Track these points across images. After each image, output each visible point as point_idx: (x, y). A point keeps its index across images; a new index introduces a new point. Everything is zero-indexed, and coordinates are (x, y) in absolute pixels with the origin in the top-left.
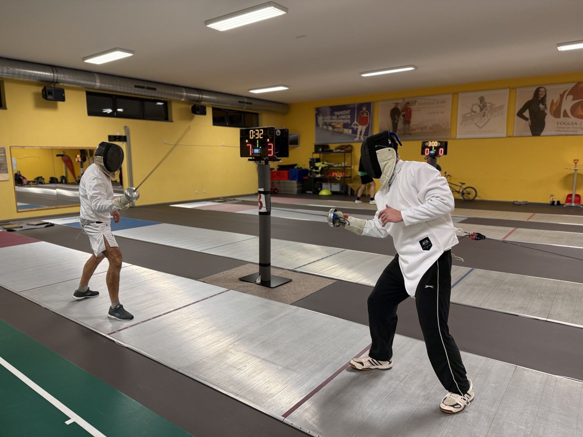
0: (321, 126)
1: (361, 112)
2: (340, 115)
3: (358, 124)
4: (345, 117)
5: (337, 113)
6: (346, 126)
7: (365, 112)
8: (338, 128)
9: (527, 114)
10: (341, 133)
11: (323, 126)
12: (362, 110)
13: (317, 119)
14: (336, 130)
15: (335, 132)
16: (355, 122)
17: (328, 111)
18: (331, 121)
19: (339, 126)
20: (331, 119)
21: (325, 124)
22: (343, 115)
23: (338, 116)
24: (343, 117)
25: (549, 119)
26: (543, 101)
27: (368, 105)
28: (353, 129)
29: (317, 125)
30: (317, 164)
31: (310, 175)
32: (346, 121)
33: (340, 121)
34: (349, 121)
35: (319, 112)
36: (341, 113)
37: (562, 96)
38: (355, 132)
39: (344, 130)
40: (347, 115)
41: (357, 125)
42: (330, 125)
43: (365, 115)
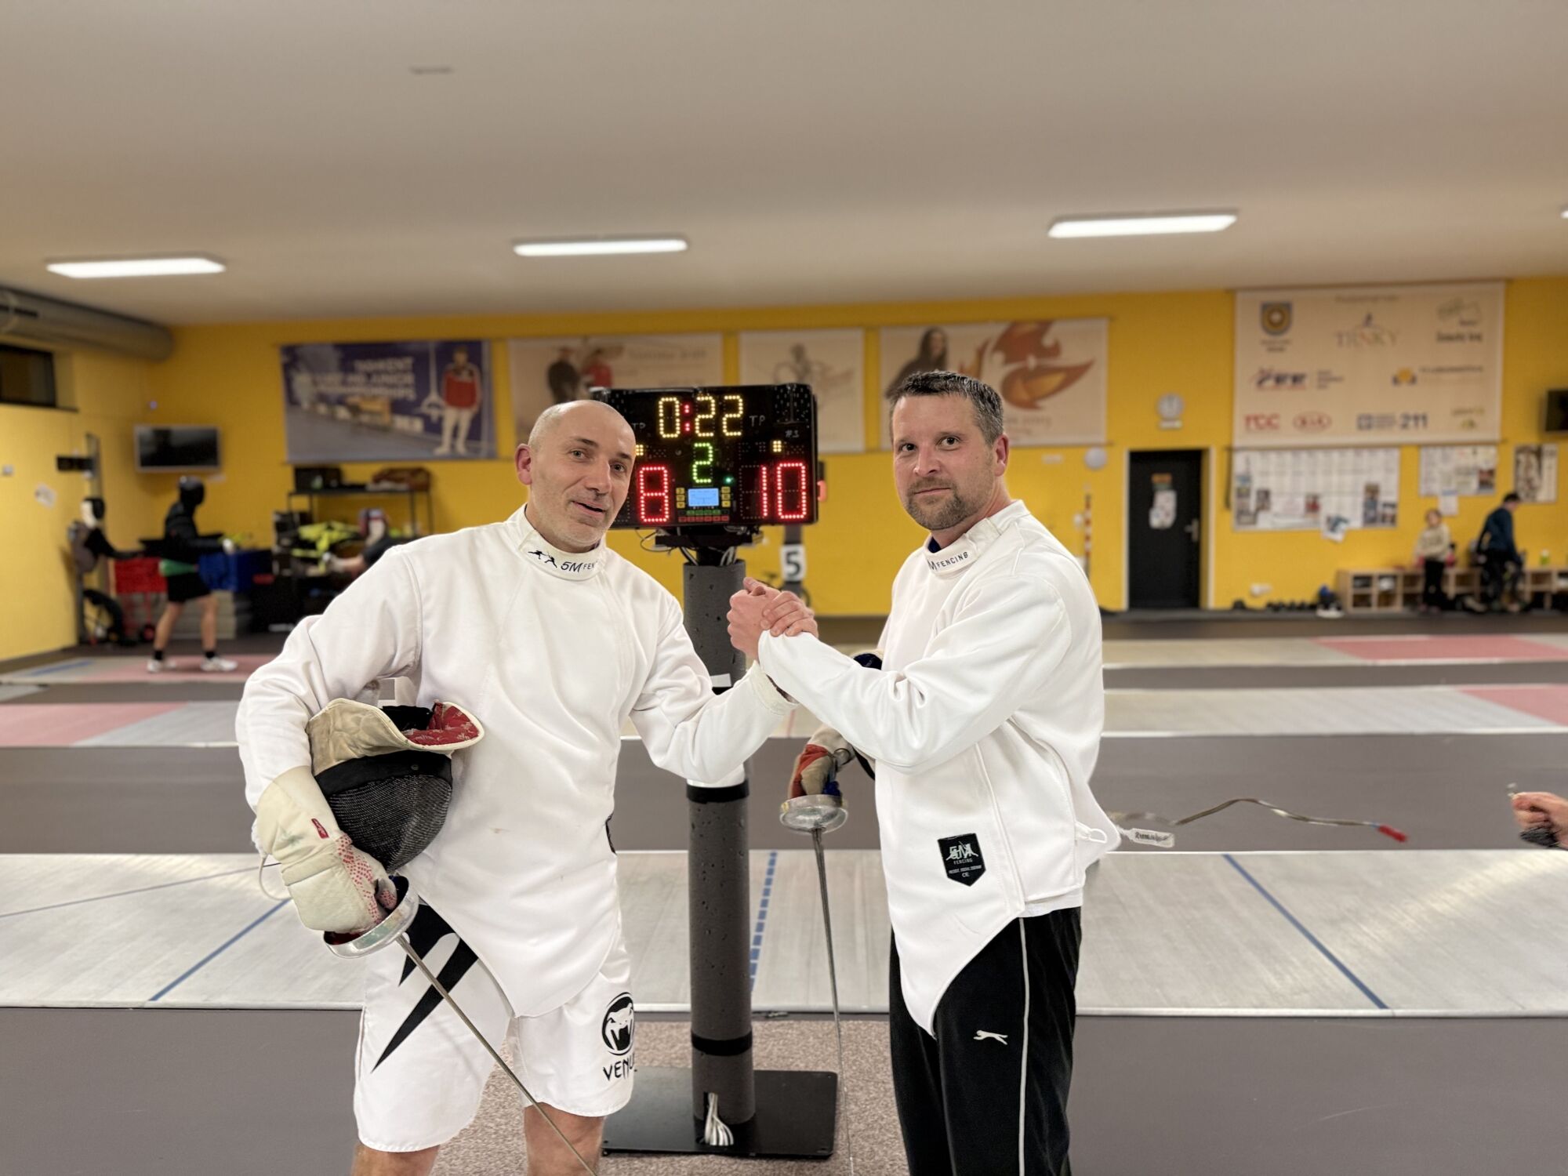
0: (305, 405)
1: (451, 366)
2: (378, 373)
3: (442, 402)
4: (396, 378)
5: (363, 366)
6: (399, 407)
7: (464, 368)
8: (372, 413)
10: (385, 430)
11: (313, 404)
12: (451, 360)
13: (288, 382)
14: (365, 418)
15: (360, 424)
16: (434, 397)
17: (333, 358)
18: (341, 390)
19: (376, 406)
20: (344, 383)
22: (386, 372)
23: (369, 375)
24: (385, 378)
26: (941, 359)
27: (474, 349)
28: (426, 419)
29: (292, 401)
30: (308, 532)
31: (282, 567)
32: (400, 393)
33: (376, 391)
34: (410, 395)
35: (293, 358)
36: (381, 365)
37: (981, 353)
38: (434, 427)
39: (392, 422)
40: (404, 372)
41: (438, 406)
42: (341, 401)
43: (464, 377)
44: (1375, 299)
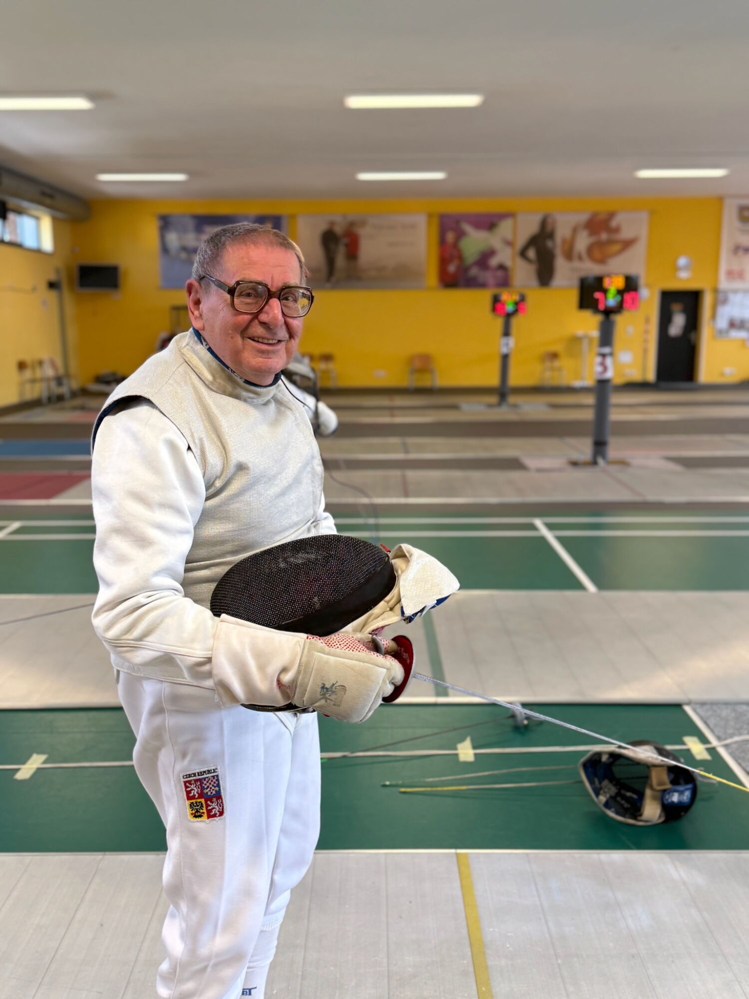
0: (173, 253)
5: (208, 229)
9: (531, 254)
11: (178, 253)
13: (163, 237)
17: (191, 224)
18: (194, 243)
20: (196, 239)
21: (184, 249)
25: (560, 263)
26: (551, 235)
27: (277, 221)
29: (165, 250)
35: (166, 223)
37: (575, 230)
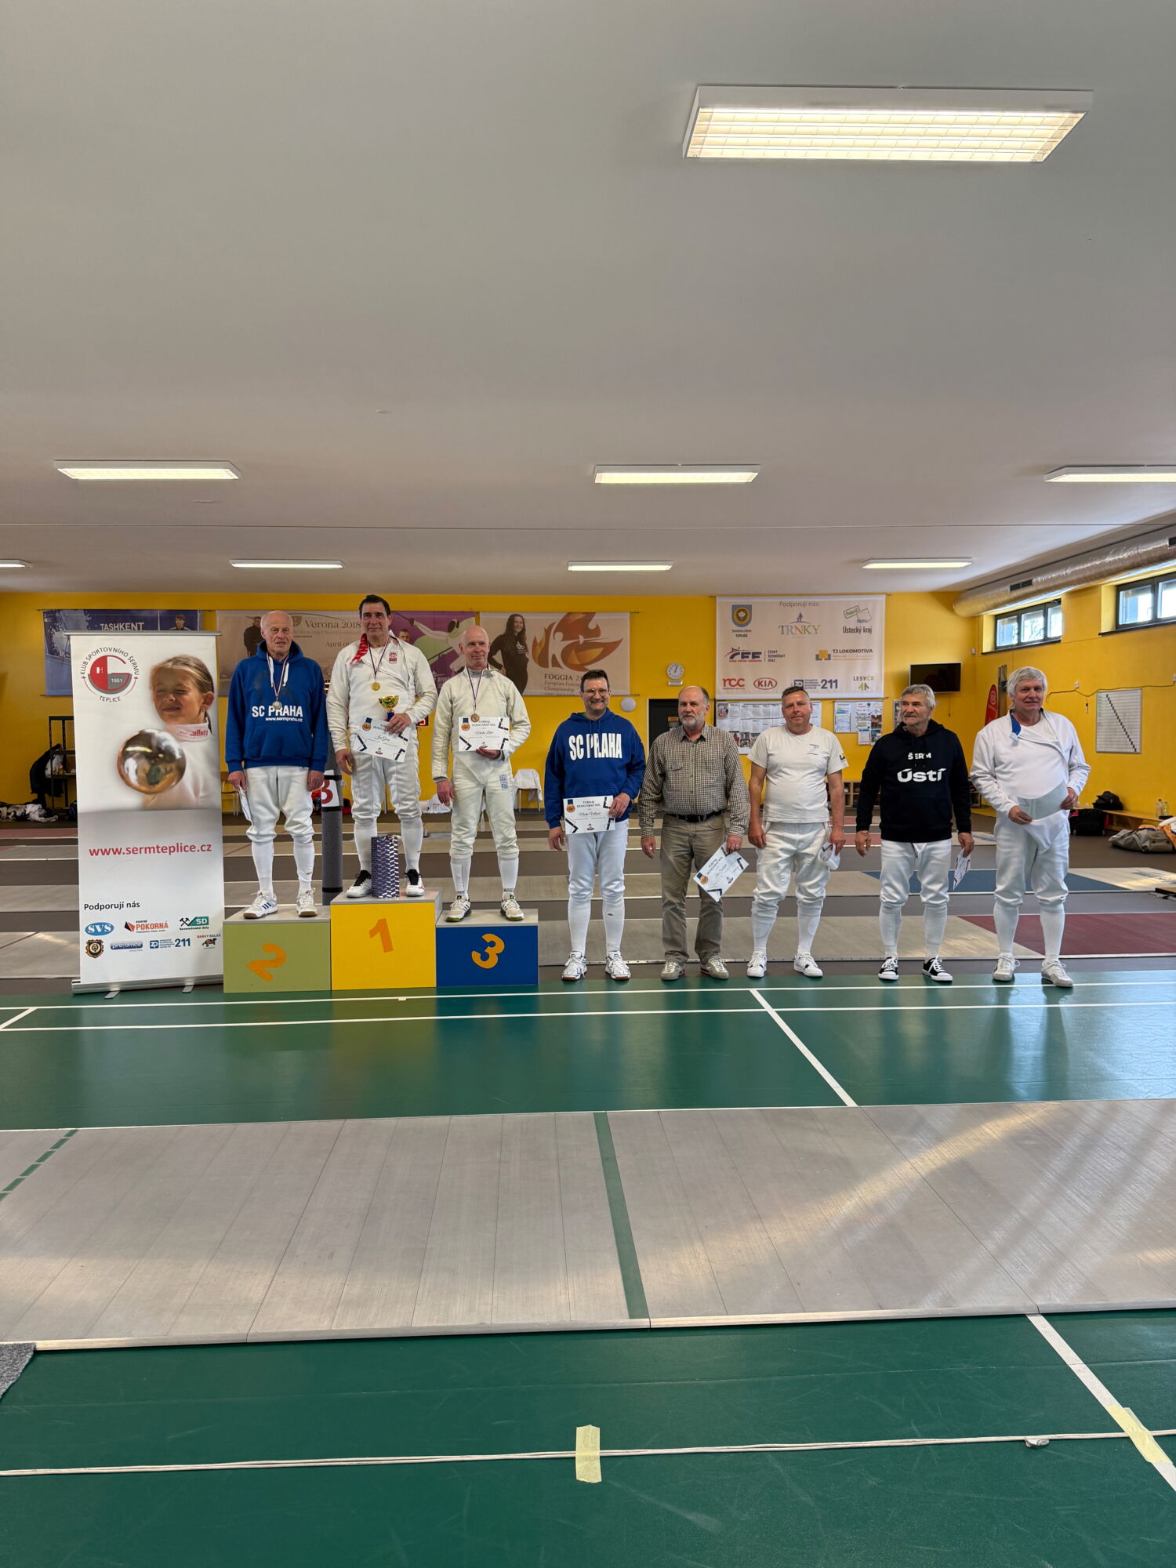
1: (173, 628)
9: (499, 657)
13: (49, 637)
26: (521, 638)
29: (50, 648)
35: (54, 619)
44: (804, 604)
